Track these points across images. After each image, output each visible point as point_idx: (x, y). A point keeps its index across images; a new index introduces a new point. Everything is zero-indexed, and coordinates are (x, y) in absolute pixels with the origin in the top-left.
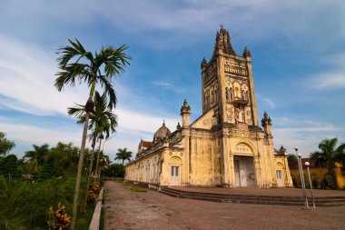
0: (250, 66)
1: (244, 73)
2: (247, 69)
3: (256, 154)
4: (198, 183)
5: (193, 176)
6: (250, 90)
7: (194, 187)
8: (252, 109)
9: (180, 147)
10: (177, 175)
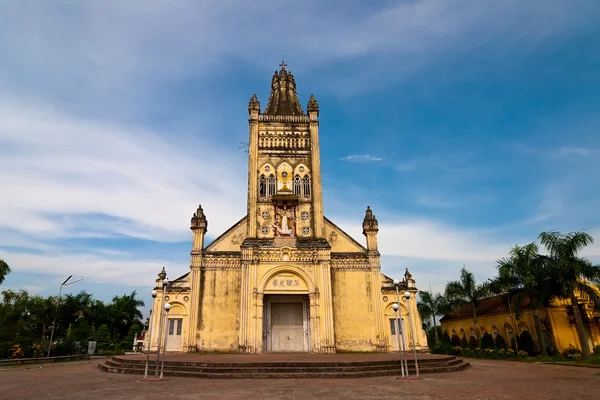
0: (314, 129)
1: (302, 143)
2: (309, 135)
3: (312, 290)
4: (215, 346)
5: (204, 334)
6: (311, 172)
7: (206, 352)
8: (312, 208)
9: (185, 285)
10: (179, 333)
